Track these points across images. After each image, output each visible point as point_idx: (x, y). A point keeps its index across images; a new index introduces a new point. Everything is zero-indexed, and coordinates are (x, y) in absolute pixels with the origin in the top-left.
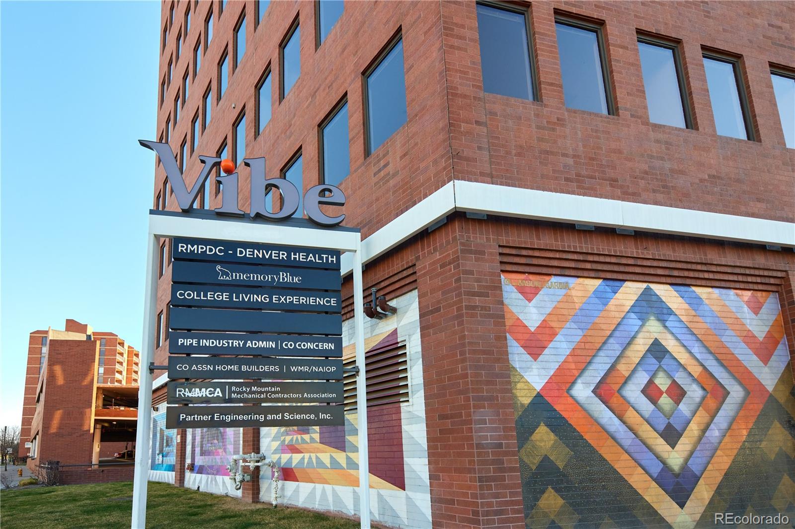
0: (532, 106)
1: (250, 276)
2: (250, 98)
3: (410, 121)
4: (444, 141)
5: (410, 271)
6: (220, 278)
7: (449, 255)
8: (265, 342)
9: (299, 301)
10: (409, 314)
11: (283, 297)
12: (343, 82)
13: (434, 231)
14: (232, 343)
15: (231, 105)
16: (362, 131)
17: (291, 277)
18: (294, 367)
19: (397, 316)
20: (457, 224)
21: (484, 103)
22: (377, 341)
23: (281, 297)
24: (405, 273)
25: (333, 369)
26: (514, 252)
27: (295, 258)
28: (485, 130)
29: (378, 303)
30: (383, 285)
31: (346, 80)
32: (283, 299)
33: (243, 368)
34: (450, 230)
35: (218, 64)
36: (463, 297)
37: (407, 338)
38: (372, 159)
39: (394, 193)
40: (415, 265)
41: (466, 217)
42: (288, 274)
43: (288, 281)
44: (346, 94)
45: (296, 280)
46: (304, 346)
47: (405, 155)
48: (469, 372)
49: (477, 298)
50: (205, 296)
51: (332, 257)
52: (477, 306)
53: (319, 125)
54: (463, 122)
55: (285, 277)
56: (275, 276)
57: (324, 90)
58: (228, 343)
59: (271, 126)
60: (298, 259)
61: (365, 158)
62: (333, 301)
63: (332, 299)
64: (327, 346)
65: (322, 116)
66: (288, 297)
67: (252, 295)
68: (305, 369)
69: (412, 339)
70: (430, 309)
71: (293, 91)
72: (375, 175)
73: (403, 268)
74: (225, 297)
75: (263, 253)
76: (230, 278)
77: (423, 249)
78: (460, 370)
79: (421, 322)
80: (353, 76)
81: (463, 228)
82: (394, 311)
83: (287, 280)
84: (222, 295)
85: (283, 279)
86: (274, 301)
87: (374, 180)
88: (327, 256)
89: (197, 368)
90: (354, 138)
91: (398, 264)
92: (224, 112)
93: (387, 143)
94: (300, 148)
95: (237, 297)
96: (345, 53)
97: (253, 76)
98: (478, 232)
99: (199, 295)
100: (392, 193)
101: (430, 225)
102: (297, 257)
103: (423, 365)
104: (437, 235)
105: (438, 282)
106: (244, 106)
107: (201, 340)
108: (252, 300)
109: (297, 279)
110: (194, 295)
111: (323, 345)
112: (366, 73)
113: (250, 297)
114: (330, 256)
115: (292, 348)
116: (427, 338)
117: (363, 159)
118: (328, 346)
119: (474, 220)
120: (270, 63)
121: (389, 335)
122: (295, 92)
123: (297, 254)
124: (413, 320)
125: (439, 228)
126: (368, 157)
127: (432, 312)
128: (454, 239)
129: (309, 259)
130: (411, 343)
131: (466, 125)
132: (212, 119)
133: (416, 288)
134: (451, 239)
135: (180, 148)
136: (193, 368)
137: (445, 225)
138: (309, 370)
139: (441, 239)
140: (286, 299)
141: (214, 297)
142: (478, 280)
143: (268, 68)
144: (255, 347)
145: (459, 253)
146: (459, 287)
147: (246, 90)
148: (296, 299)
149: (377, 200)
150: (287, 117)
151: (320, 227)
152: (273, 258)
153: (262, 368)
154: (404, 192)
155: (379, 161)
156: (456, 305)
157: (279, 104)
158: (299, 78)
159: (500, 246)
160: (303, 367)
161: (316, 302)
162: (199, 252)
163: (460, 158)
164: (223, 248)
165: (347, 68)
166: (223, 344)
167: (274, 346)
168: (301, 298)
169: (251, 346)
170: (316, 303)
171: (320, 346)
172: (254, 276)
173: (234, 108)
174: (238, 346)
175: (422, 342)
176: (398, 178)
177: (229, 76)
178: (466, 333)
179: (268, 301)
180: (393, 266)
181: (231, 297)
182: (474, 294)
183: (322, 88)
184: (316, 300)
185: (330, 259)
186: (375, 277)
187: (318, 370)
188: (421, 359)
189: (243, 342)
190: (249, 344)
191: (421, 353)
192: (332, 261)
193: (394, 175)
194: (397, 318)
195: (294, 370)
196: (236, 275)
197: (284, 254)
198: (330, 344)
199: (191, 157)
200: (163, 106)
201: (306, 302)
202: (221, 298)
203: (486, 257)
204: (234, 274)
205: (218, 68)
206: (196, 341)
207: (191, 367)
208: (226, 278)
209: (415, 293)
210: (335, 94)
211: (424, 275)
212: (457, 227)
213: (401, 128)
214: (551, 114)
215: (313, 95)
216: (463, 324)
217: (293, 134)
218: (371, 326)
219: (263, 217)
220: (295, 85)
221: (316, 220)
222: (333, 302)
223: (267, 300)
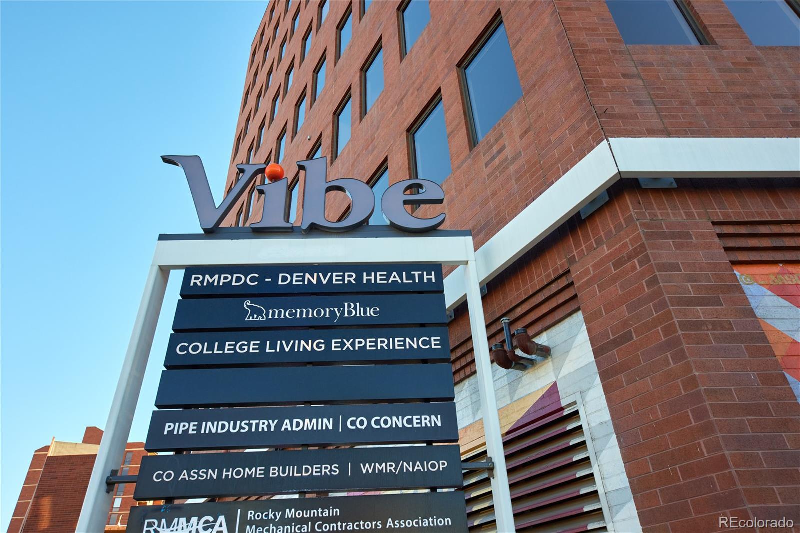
0: (703, 51)
1: (297, 312)
2: (327, 126)
3: (527, 94)
4: (581, 101)
5: (563, 283)
6: (249, 318)
7: (625, 245)
8: (314, 421)
9: (376, 346)
10: (573, 354)
11: (348, 342)
12: (435, 80)
13: (592, 217)
14: (258, 425)
15: (307, 138)
16: (464, 121)
17: (362, 309)
18: (367, 465)
19: (552, 361)
20: (628, 200)
21: (630, 55)
22: (522, 409)
23: (345, 341)
24: (554, 288)
25: (443, 465)
26: (743, 230)
27: (369, 281)
28: (640, 82)
29: (515, 344)
30: (520, 311)
31: (438, 78)
32: (348, 345)
33: (272, 472)
34: (618, 209)
35: (296, 105)
36: (671, 308)
37: (577, 398)
38: (480, 148)
39: (517, 180)
40: (569, 272)
41: (642, 188)
42: (358, 304)
43: (358, 315)
44: (439, 90)
45: (371, 312)
46: (386, 422)
47: (526, 132)
48: (727, 453)
49: (699, 308)
50: (222, 348)
51: (429, 274)
52: (702, 323)
53: (408, 131)
54: (604, 78)
55: (353, 310)
56: (336, 310)
57: (412, 94)
58: (250, 425)
59: (351, 146)
60: (373, 282)
61: (471, 150)
62: (435, 340)
63: (433, 339)
64: (427, 422)
65: (411, 120)
66: (357, 341)
67: (297, 342)
68: (389, 468)
69: (588, 399)
70: (612, 338)
71: (376, 105)
72: (487, 165)
73: (550, 280)
74: (253, 347)
75: (319, 276)
76: (263, 318)
77: (578, 245)
78: (705, 451)
79: (598, 364)
80: (446, 71)
81: (640, 203)
82: (546, 352)
83: (356, 314)
84: (249, 345)
85: (350, 313)
86: (333, 349)
87: (487, 171)
88: (421, 273)
89: (190, 476)
90: (452, 132)
91: (539, 276)
92: (298, 147)
93: (499, 125)
94: (386, 160)
95: (273, 346)
96: (435, 53)
97: (332, 105)
98: (668, 207)
99: (211, 348)
100: (516, 181)
101: (583, 207)
102: (373, 278)
103: (621, 448)
104: (598, 221)
105: (616, 291)
106: (321, 136)
107: (204, 424)
108: (296, 350)
109: (372, 310)
110: (203, 349)
111: (421, 419)
112: (464, 64)
113: (294, 345)
114: (425, 273)
115: (363, 428)
116: (617, 392)
117: (469, 151)
118: (430, 422)
119: (656, 191)
120: (350, 88)
121: (543, 397)
122: (378, 106)
123: (373, 274)
124: (583, 365)
125: (600, 210)
126: (475, 146)
127: (616, 343)
128: (630, 220)
129: (392, 279)
130: (587, 406)
131: (609, 80)
132: (285, 157)
133: (578, 309)
134: (623, 223)
135: (247, 195)
136: (182, 477)
137: (608, 204)
138: (396, 469)
139: (606, 224)
140: (353, 345)
141: (235, 349)
142: (691, 279)
143: (348, 93)
144: (298, 430)
145: (644, 239)
146: (659, 293)
147: (324, 120)
148: (370, 342)
149: (494, 194)
150: (370, 132)
151: (407, 234)
152: (334, 282)
153: (307, 471)
154: (532, 176)
155: (492, 147)
156: (661, 324)
157: (360, 123)
158: (383, 92)
159: (714, 224)
160: (384, 465)
161: (405, 345)
162: (221, 284)
163: (612, 117)
164: (257, 276)
165: (439, 66)
166: (241, 428)
167: (331, 427)
168: (379, 340)
169: (290, 429)
170: (406, 347)
171: (415, 421)
172: (302, 313)
173: (309, 140)
174: (266, 430)
175: (609, 401)
176: (521, 161)
177: (306, 112)
178: (697, 374)
179: (323, 349)
180: (532, 279)
181: (262, 347)
182: (690, 302)
183: (410, 93)
184: (405, 341)
185: (426, 277)
186: (504, 302)
187: (413, 469)
188: (615, 436)
189: (276, 421)
190: (287, 425)
191: (611, 424)
192: (430, 280)
193: (514, 159)
194: (553, 363)
195: (367, 470)
196: (274, 313)
197: (352, 276)
198: (433, 417)
199: (258, 201)
200: (236, 160)
201: (388, 346)
202: (246, 350)
203: (694, 240)
204: (271, 311)
205: (295, 109)
206: (194, 426)
207: (178, 475)
208: (257, 318)
209: (579, 317)
210: (426, 94)
211: (588, 284)
212: (629, 202)
213: (516, 104)
214: (735, 55)
215: (400, 102)
216: (684, 357)
217: (376, 147)
218: (509, 384)
219: (320, 228)
220: (378, 99)
221: (400, 225)
222: (435, 343)
223: (321, 348)
